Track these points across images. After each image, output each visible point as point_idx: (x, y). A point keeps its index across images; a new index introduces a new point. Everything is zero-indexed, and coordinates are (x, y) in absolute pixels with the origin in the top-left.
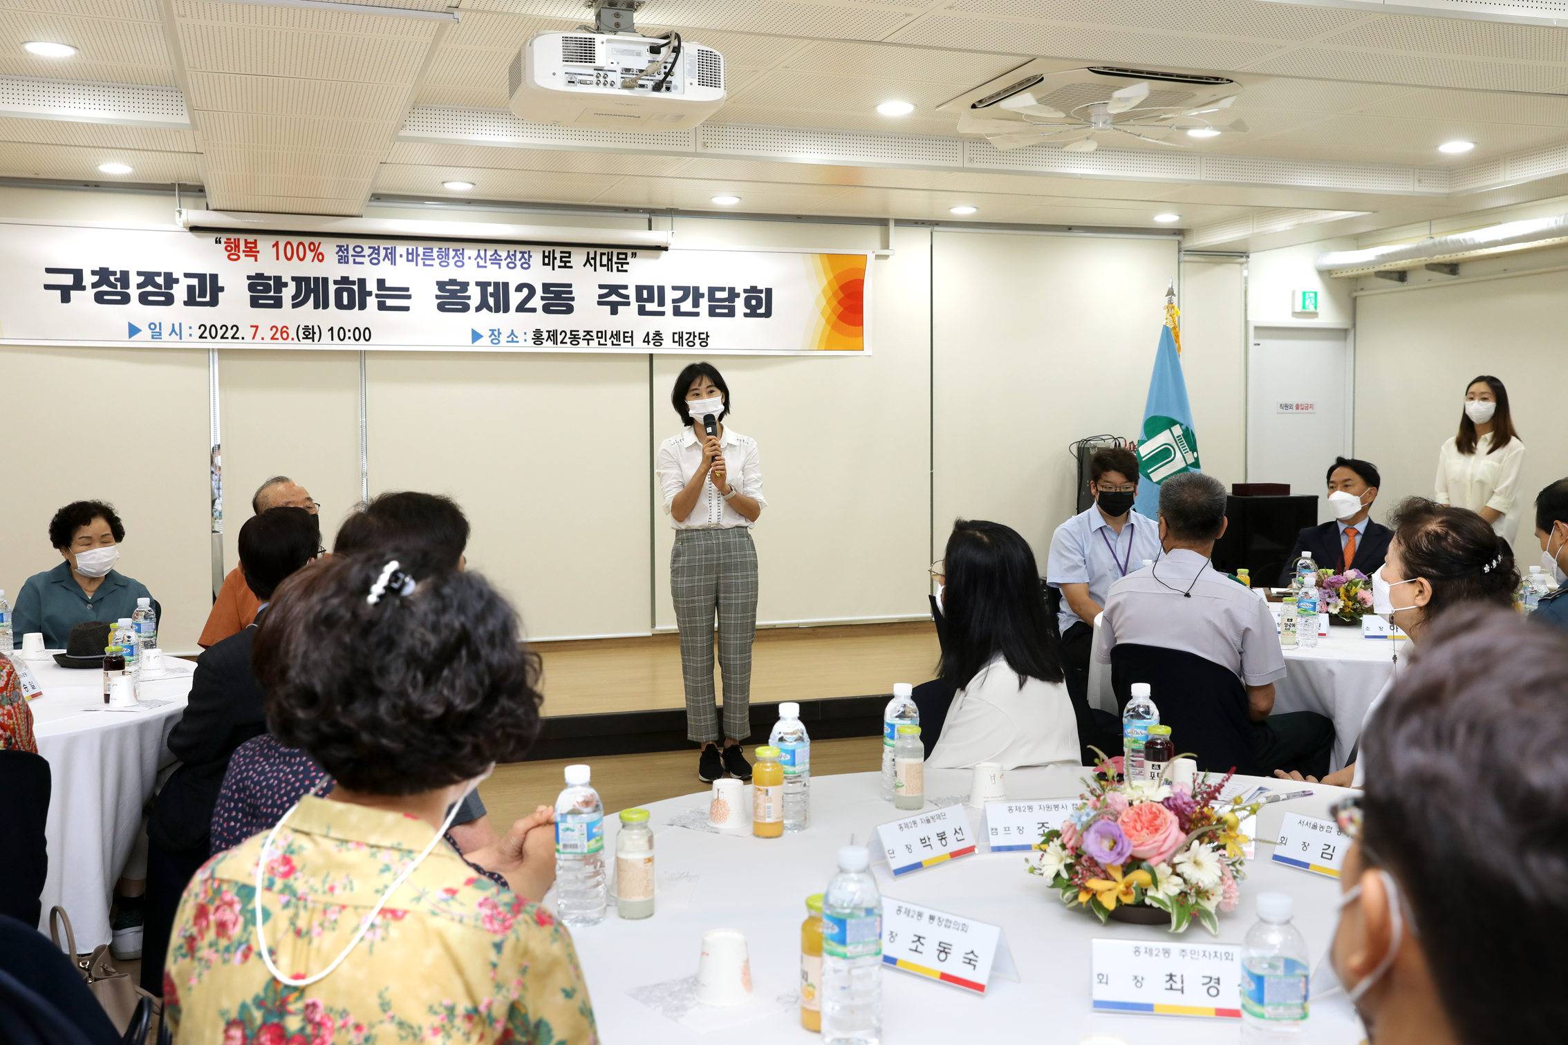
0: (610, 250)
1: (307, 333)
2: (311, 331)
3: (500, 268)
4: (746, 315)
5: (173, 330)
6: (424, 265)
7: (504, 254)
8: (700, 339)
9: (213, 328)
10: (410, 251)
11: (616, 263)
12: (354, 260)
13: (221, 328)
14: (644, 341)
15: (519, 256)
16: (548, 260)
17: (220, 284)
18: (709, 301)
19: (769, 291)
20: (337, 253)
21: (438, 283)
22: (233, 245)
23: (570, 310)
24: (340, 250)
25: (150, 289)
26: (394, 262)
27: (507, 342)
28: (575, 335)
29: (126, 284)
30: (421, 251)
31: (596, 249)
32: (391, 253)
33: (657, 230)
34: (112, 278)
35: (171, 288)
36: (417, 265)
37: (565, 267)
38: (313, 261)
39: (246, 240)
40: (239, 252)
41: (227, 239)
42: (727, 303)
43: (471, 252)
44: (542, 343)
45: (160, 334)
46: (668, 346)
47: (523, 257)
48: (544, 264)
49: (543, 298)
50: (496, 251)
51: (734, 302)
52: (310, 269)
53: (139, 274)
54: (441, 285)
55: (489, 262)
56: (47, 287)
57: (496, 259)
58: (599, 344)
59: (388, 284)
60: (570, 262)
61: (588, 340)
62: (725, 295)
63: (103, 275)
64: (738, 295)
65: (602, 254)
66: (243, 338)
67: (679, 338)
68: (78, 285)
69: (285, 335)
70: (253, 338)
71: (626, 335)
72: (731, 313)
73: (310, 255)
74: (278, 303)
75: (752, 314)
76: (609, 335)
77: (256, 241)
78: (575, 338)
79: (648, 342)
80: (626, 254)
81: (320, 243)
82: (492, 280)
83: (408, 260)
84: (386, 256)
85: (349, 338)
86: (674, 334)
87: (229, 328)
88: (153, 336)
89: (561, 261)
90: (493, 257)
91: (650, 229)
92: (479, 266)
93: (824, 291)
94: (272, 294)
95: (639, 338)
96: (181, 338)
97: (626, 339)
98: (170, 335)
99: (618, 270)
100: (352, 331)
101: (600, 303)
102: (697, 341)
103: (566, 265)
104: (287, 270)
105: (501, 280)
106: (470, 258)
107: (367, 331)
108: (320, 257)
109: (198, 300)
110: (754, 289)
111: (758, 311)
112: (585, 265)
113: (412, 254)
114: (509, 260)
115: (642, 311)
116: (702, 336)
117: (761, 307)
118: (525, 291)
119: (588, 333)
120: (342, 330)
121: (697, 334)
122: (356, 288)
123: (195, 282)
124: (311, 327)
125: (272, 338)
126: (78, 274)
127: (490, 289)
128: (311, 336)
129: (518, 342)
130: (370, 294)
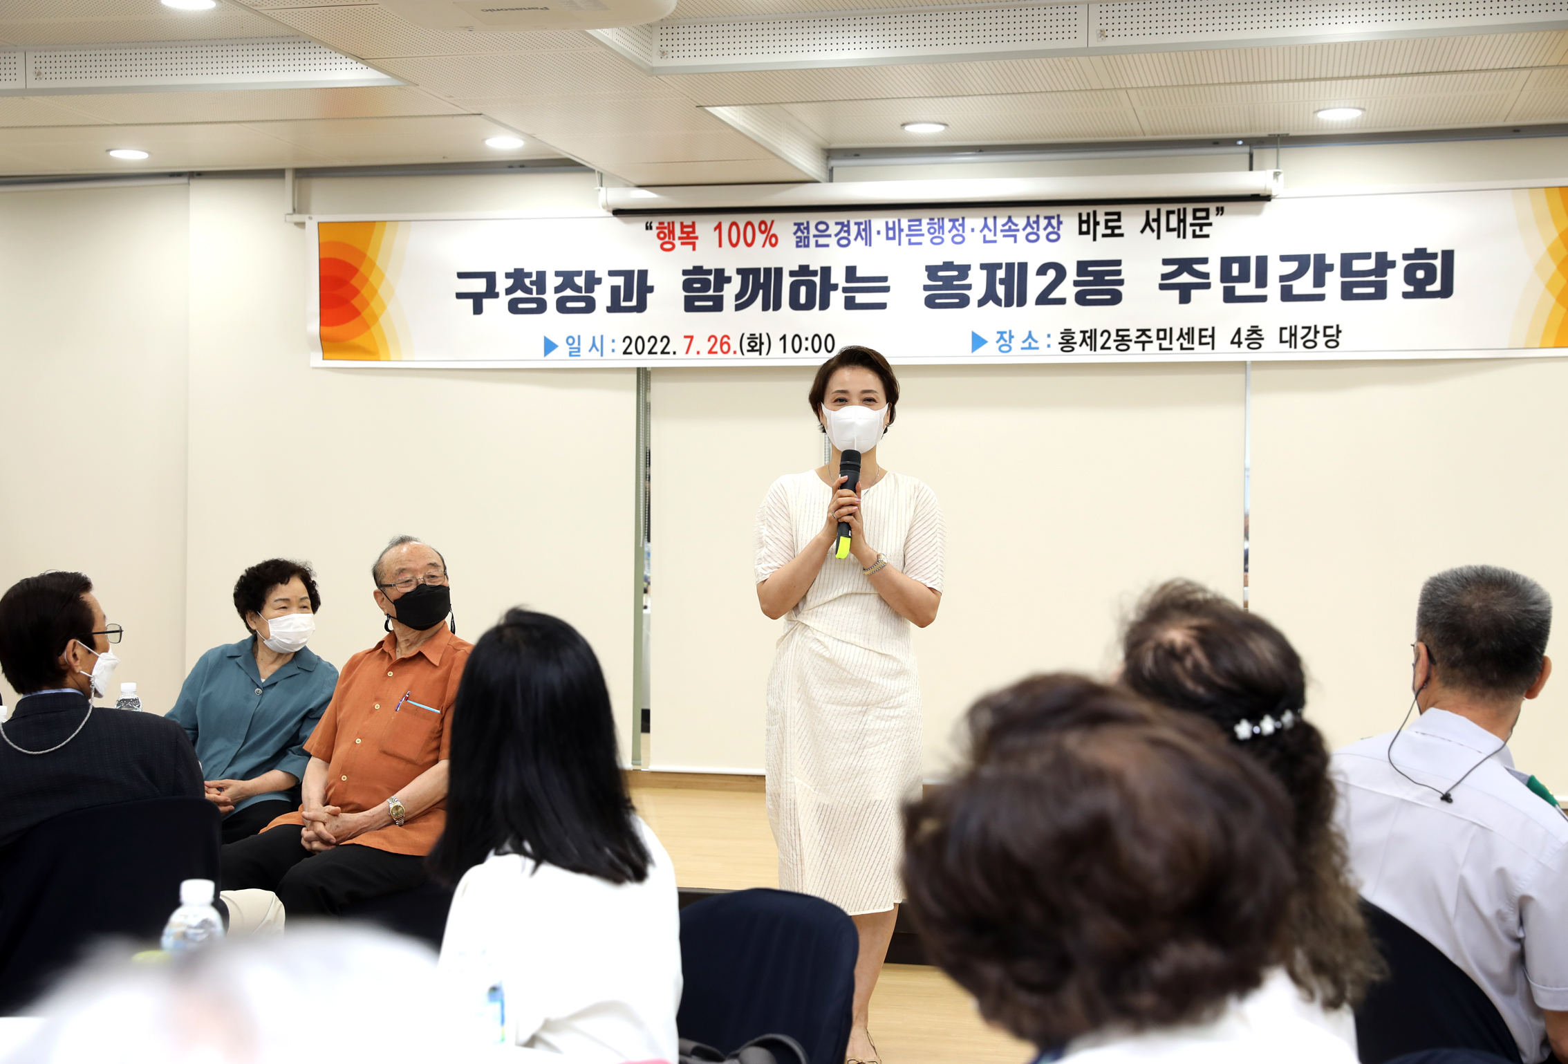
0: (1181, 206)
1: (753, 344)
2: (758, 341)
3: (1015, 242)
4: (1406, 295)
5: (594, 345)
6: (910, 243)
7: (1021, 222)
8: (1325, 335)
9: (640, 340)
10: (891, 225)
11: (1192, 225)
12: (817, 241)
13: (649, 341)
14: (1232, 342)
15: (1043, 223)
16: (1087, 227)
17: (649, 284)
18: (1342, 276)
19: (1448, 256)
20: (795, 233)
21: (928, 268)
22: (666, 231)
23: (1116, 298)
24: (799, 229)
25: (569, 292)
26: (868, 242)
27: (1022, 349)
28: (1123, 336)
29: (542, 290)
30: (905, 224)
31: (1158, 206)
32: (865, 230)
33: (1261, 168)
34: (527, 281)
35: (592, 291)
36: (900, 244)
37: (1113, 235)
38: (764, 246)
39: (682, 223)
40: (674, 239)
41: (660, 223)
42: (1373, 278)
43: (974, 221)
44: (1073, 349)
45: (579, 349)
46: (1272, 349)
47: (1049, 224)
48: (1081, 233)
49: (1076, 283)
50: (1010, 218)
51: (1385, 275)
52: (759, 257)
53: (558, 274)
54: (932, 271)
55: (1000, 234)
56: (460, 296)
57: (1010, 230)
58: (1161, 349)
59: (859, 274)
60: (1119, 227)
61: (1144, 343)
62: (1370, 264)
63: (518, 276)
64: (1392, 264)
65: (1169, 213)
66: (674, 353)
67: (1290, 336)
68: (491, 293)
69: (725, 348)
70: (687, 353)
71: (1204, 333)
72: (1380, 292)
73: (760, 238)
74: (718, 305)
75: (1418, 291)
76: (1176, 334)
77: (694, 223)
78: (1123, 339)
79: (1239, 343)
80: (1207, 211)
81: (773, 222)
82: (1004, 260)
83: (888, 238)
84: (859, 233)
85: (807, 349)
86: (1282, 329)
87: (659, 340)
88: (570, 352)
89: (1107, 227)
90: (1007, 227)
91: (1251, 169)
92: (985, 241)
93: (1552, 251)
94: (711, 293)
95: (1224, 337)
96: (602, 355)
97: (1204, 340)
98: (590, 351)
99: (1195, 236)
100: (810, 340)
101: (1162, 287)
102: (1321, 339)
103: (1113, 232)
104: (731, 259)
105: (1016, 259)
106: (973, 230)
107: (830, 338)
108: (772, 240)
109: (623, 304)
110: (1421, 253)
111: (1429, 288)
112: (1142, 231)
113: (893, 229)
114: (1029, 230)
115: (1230, 296)
116: (1329, 332)
117: (1433, 281)
118: (1051, 274)
119: (1144, 332)
120: (797, 339)
121: (1320, 329)
122: (817, 280)
123: (620, 281)
124: (758, 336)
125: (710, 352)
126: (490, 277)
127: (1001, 274)
128: (757, 348)
129: (1037, 348)
130: (835, 287)
